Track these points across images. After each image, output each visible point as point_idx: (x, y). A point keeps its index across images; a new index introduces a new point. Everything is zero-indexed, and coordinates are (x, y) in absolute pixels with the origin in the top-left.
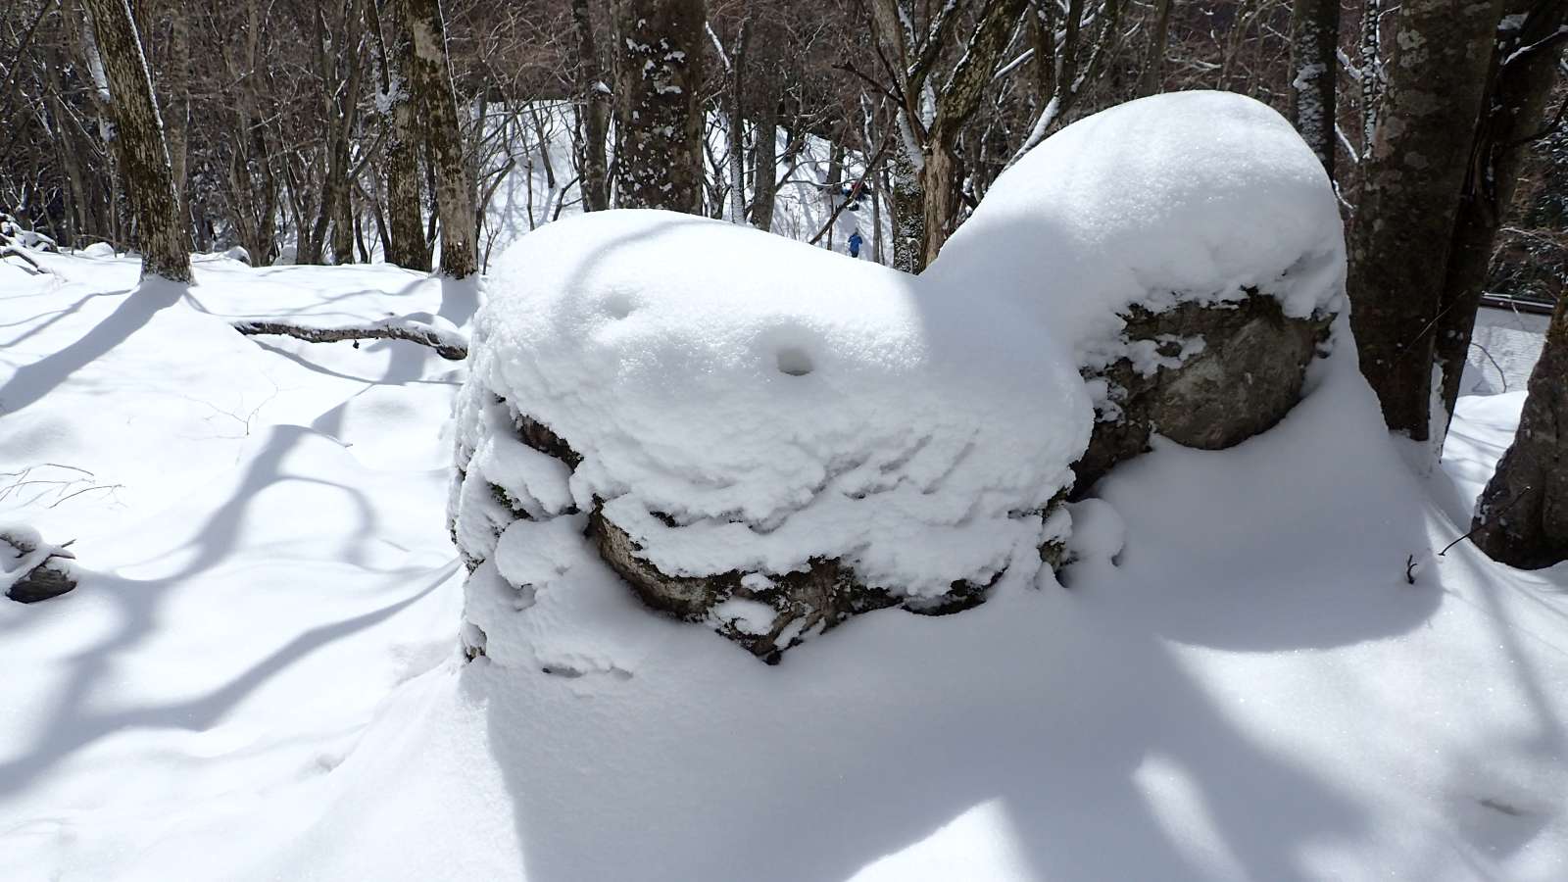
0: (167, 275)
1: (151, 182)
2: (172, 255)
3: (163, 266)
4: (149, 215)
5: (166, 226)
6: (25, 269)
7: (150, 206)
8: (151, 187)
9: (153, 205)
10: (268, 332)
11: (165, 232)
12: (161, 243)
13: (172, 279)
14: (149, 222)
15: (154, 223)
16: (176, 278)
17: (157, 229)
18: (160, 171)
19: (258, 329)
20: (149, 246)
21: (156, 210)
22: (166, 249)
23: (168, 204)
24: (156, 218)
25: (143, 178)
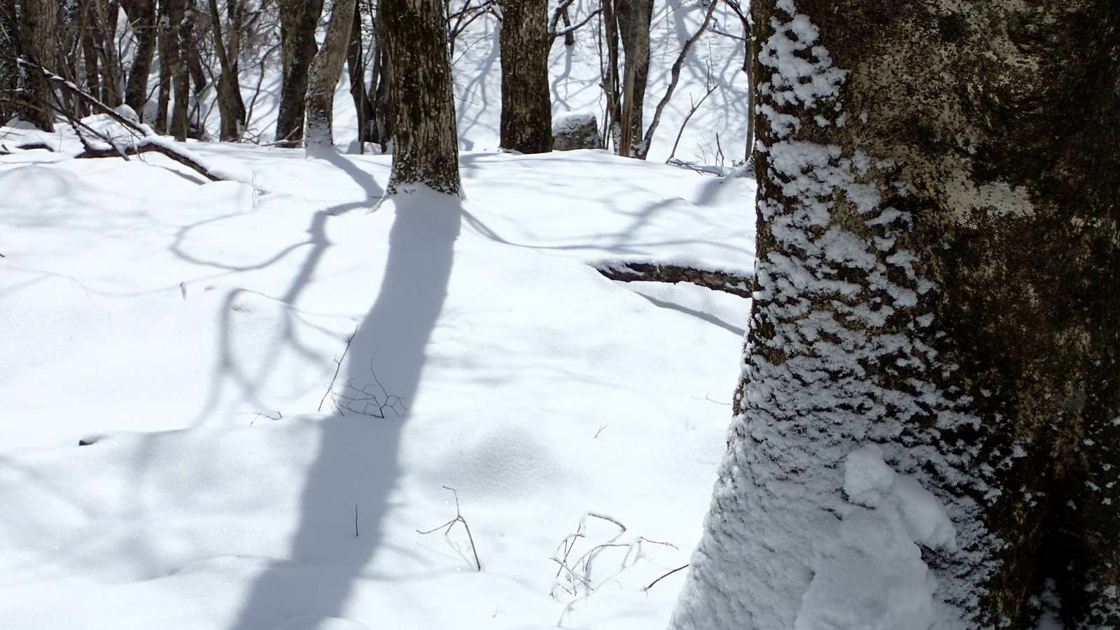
0: (435, 185)
1: (425, 44)
2: (443, 154)
3: (431, 170)
4: (418, 92)
5: (438, 110)
6: (177, 172)
7: (421, 80)
8: (425, 51)
9: (425, 77)
10: (658, 279)
11: (437, 118)
12: (431, 135)
13: (441, 190)
14: (416, 104)
15: (424, 105)
16: (446, 188)
17: (427, 114)
18: (437, 27)
19: (641, 274)
20: (412, 139)
21: (428, 85)
22: (437, 144)
23: (443, 75)
24: (427, 99)
25: (413, 38)
